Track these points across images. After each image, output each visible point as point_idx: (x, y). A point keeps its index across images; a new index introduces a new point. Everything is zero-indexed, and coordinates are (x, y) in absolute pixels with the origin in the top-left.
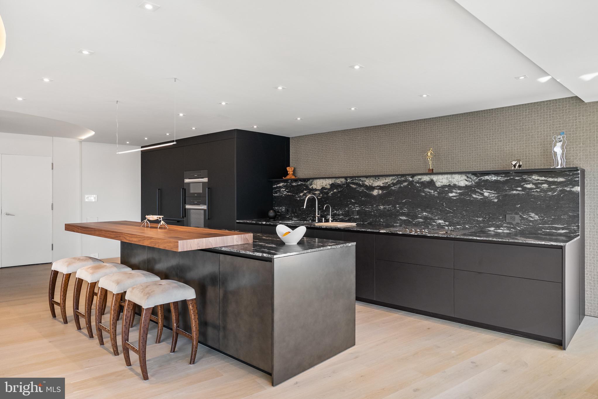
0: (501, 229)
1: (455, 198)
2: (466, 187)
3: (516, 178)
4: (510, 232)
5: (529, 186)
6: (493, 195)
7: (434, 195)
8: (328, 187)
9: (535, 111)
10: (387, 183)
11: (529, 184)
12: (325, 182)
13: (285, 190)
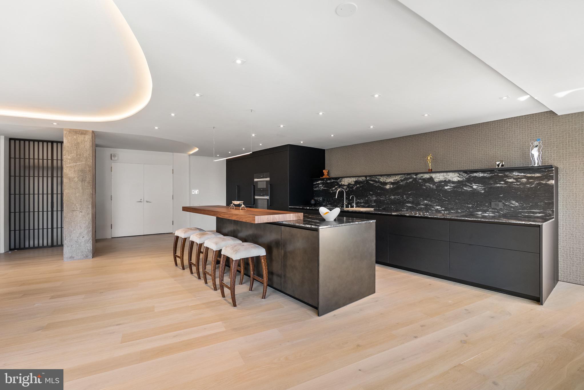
0: (487, 213)
1: (449, 190)
2: (459, 182)
3: (500, 175)
4: (495, 215)
6: (480, 188)
7: (433, 188)
8: (353, 183)
9: (515, 124)
10: (397, 180)
11: (510, 179)
12: (351, 180)
13: (322, 186)
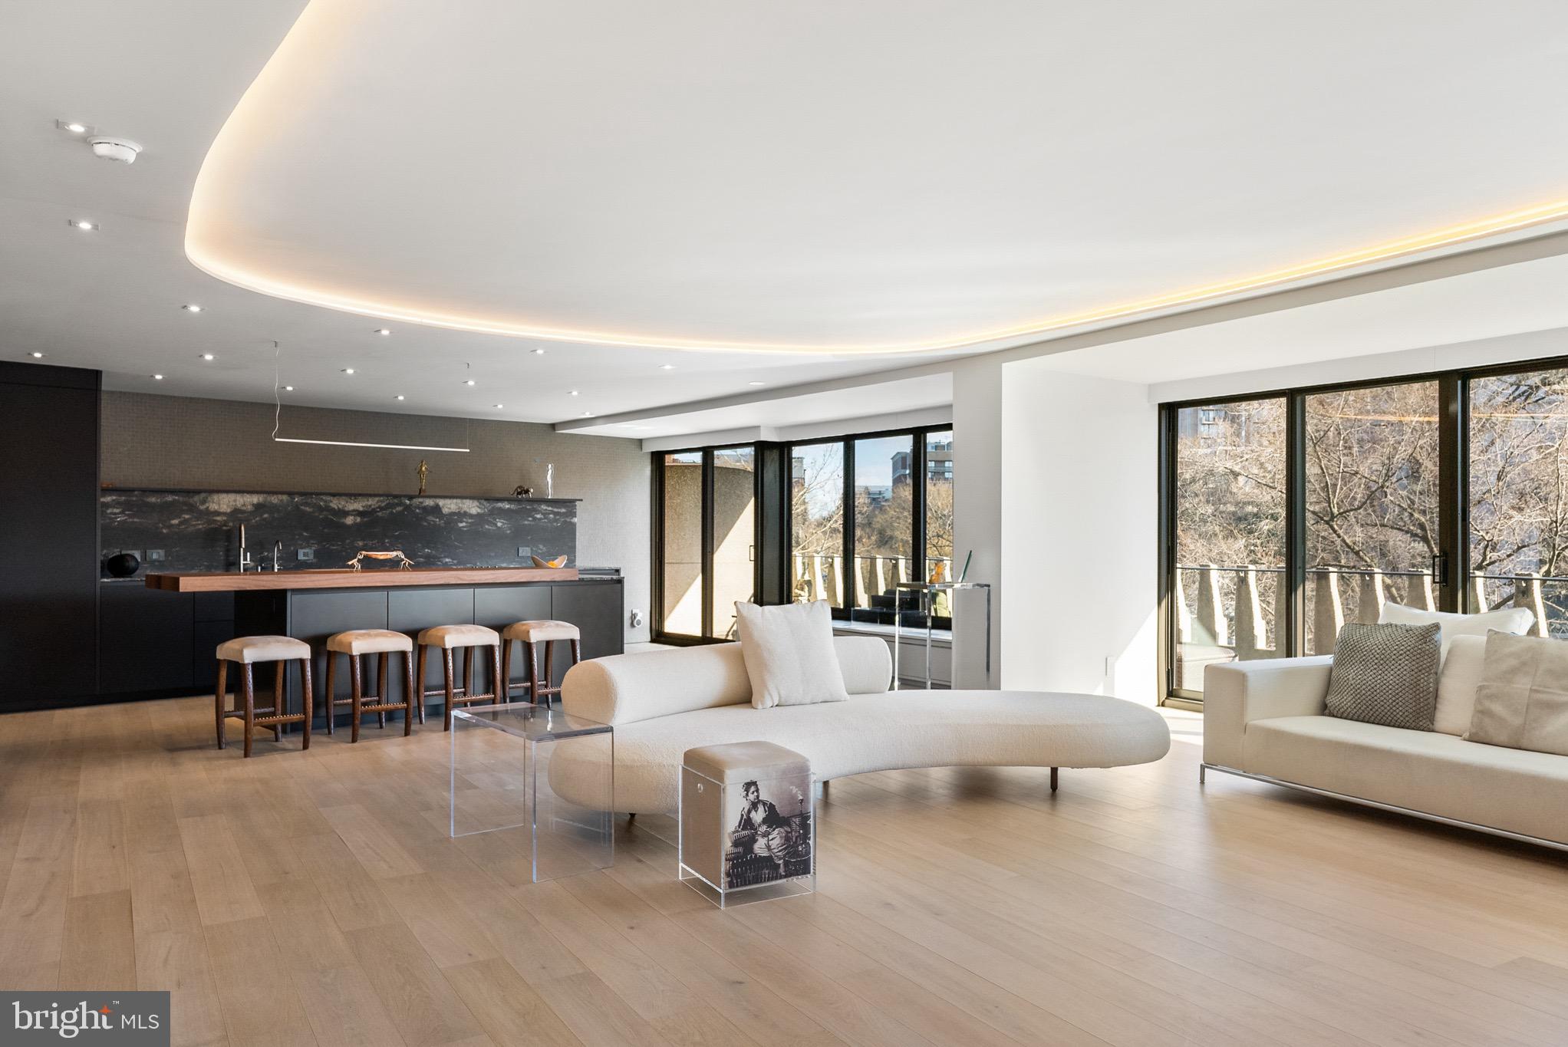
1: (465, 529)
2: (478, 515)
3: (528, 507)
6: (506, 526)
7: (439, 525)
8: (250, 508)
10: (370, 506)
11: (539, 514)
12: (241, 500)
13: (122, 513)
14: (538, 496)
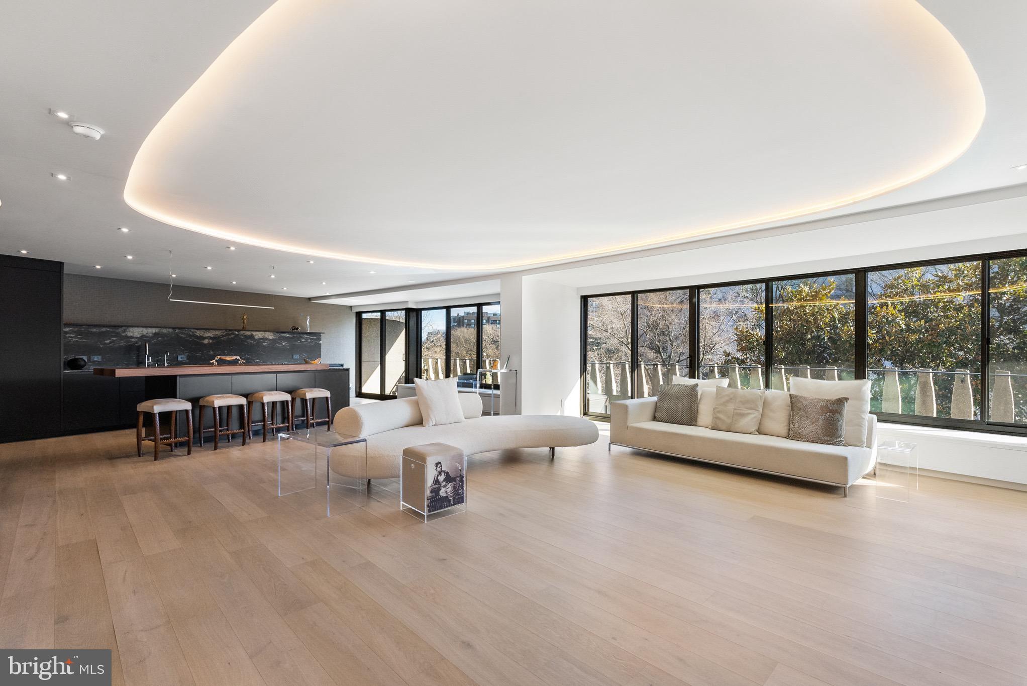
1: (266, 346)
2: (273, 339)
5: (303, 340)
7: (253, 344)
8: (151, 335)
10: (217, 335)
12: (146, 331)
13: (76, 336)
14: (302, 331)
